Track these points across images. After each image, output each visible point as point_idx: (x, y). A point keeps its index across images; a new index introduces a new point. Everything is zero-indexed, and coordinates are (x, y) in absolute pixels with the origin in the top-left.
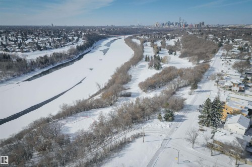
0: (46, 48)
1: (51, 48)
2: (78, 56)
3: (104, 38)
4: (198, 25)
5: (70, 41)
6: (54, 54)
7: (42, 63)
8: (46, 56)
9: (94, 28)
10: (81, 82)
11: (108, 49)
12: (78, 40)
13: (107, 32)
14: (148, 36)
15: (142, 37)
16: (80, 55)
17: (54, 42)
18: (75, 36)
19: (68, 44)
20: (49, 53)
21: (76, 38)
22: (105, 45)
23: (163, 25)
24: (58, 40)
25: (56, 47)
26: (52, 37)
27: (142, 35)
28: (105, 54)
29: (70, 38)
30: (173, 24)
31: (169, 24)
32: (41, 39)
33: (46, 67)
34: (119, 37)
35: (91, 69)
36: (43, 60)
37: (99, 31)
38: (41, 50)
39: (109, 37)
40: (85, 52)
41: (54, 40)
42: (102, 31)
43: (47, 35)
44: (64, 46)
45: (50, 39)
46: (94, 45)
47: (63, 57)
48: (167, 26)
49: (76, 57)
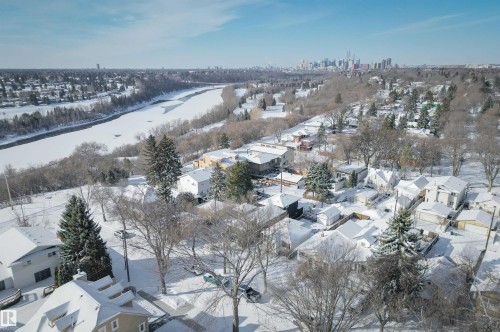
0: (47, 101)
1: (59, 101)
2: (111, 116)
3: (187, 87)
4: (380, 64)
5: (107, 90)
7: (24, 124)
8: (38, 113)
9: (171, 72)
12: (122, 89)
13: (196, 78)
15: (260, 86)
16: (116, 113)
19: (100, 94)
20: (45, 110)
21: (119, 86)
22: (179, 99)
23: (316, 65)
24: (82, 89)
27: (262, 82)
28: (166, 112)
29: (109, 85)
30: (333, 64)
31: (327, 64)
33: (30, 132)
36: (28, 120)
38: (38, 104)
39: (197, 86)
40: (130, 108)
41: (74, 88)
43: (67, 81)
44: (89, 99)
46: (156, 99)
47: (73, 116)
48: (322, 68)
49: (105, 117)
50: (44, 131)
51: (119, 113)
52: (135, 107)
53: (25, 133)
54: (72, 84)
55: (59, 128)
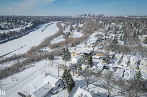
0: (5, 29)
1: (9, 29)
2: (26, 33)
3: (45, 23)
4: (100, 16)
5: (22, 24)
6: (9, 32)
7: (1, 37)
8: (4, 33)
9: (39, 17)
11: (45, 29)
12: (27, 24)
13: (47, 20)
14: (71, 22)
15: (67, 23)
16: (27, 32)
17: (12, 25)
19: (20, 26)
20: (6, 32)
21: (26, 23)
22: (44, 27)
23: (81, 15)
24: (14, 24)
25: (12, 28)
26: (11, 22)
27: (67, 21)
28: (42, 31)
29: (22, 23)
30: (86, 15)
31: (84, 15)
32: (4, 23)
33: (4, 39)
34: (54, 22)
35: (31, 40)
36: (2, 36)
37: (43, 19)
38: (2, 30)
39: (48, 22)
40: (31, 30)
41: (12, 24)
42: (44, 19)
43: (8, 21)
44: (18, 28)
45: (10, 23)
46: (37, 27)
47: (15, 34)
48: (83, 16)
49: (24, 34)
50: (8, 39)
51: (28, 32)
53: (2, 40)
54: (11, 23)
55: (12, 38)
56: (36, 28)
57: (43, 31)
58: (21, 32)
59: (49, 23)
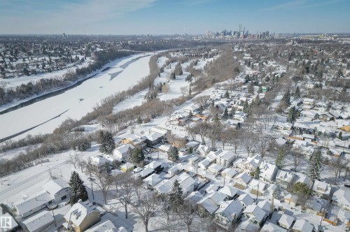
0: (35, 73)
1: (43, 72)
2: (76, 82)
3: (126, 55)
4: (260, 35)
5: (72, 61)
6: (42, 80)
7: (23, 92)
10: (59, 116)
11: (121, 72)
12: (83, 60)
13: (132, 47)
14: (184, 53)
16: (79, 80)
17: (50, 63)
18: (82, 54)
19: (68, 65)
20: (35, 80)
23: (217, 34)
24: (56, 60)
25: (50, 71)
29: (74, 57)
30: (230, 34)
31: (225, 33)
32: (36, 59)
33: (27, 97)
35: (81, 100)
36: (25, 89)
38: (29, 75)
39: (133, 53)
40: (88, 76)
41: (50, 60)
42: (127, 44)
43: (45, 53)
44: (62, 69)
45: (47, 59)
46: (105, 67)
47: (52, 84)
49: (72, 83)
50: (36, 96)
51: (81, 79)
52: (92, 74)
53: (24, 98)
54: (49, 56)
55: (45, 93)
56: (102, 69)
57: (113, 76)
58: (65, 80)
59: (135, 57)
